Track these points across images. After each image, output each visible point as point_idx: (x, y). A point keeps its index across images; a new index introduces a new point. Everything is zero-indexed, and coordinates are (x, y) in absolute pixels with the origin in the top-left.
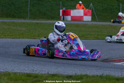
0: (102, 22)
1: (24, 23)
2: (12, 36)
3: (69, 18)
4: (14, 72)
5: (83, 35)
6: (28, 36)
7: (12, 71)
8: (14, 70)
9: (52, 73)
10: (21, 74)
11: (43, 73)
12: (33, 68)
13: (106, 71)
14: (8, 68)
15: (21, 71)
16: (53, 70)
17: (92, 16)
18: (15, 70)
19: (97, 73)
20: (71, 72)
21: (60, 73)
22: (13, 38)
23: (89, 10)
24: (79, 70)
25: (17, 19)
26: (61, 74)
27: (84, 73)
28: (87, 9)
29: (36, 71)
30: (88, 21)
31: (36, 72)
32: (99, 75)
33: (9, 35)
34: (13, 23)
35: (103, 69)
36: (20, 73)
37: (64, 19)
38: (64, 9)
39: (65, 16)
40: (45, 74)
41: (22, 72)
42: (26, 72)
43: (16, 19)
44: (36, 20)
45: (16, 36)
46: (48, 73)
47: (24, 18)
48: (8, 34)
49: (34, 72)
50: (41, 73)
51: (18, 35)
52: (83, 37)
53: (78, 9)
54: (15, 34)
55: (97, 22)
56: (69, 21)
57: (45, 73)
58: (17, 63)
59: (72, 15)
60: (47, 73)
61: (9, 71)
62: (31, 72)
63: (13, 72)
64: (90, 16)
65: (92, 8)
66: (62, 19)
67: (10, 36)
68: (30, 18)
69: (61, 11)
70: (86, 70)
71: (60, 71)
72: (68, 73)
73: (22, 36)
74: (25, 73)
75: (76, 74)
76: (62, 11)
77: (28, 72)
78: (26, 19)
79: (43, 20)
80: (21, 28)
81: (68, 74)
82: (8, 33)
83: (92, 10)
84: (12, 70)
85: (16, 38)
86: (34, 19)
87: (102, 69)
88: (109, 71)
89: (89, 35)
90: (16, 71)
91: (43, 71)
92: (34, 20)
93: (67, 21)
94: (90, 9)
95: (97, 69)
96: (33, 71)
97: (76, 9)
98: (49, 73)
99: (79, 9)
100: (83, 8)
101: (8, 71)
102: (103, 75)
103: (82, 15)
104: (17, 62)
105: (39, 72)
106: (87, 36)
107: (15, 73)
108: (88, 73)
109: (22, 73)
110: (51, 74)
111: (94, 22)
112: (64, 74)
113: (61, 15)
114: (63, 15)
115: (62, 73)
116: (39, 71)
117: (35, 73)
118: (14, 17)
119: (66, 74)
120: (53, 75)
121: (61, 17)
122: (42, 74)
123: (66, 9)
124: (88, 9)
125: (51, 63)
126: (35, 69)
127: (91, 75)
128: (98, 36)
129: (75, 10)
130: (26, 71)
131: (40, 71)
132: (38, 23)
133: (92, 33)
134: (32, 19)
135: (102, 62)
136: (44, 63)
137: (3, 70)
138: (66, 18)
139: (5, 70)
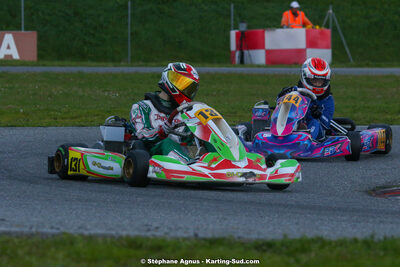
0: (368, 65)
1: (115, 76)
2: (76, 118)
3: (259, 57)
4: (86, 233)
7: (80, 231)
8: (86, 229)
9: (209, 235)
10: (109, 239)
11: (180, 234)
12: (146, 221)
13: (382, 226)
15: (111, 229)
16: (211, 226)
17: (334, 49)
18: (89, 227)
19: (355, 231)
20: (271, 228)
21: (236, 236)
22: (82, 123)
23: (323, 28)
24: (297, 224)
25: (95, 64)
26: (239, 238)
27: (310, 234)
28: (317, 27)
29: (157, 228)
31: (159, 234)
32: (359, 236)
33: (67, 116)
34: (81, 75)
35: (373, 217)
36: (104, 236)
37: (242, 61)
38: (243, 27)
39: (246, 52)
40: (185, 239)
41: (113, 233)
42: (124, 233)
43: (89, 63)
44: (154, 64)
45: (90, 119)
46: (196, 235)
47: (114, 59)
48: (65, 113)
49: (149, 234)
50: (172, 234)
51: (98, 115)
53: (288, 27)
54: (85, 111)
55: (352, 66)
56: (259, 66)
57: (185, 235)
58: (95, 204)
59: (269, 45)
60: (192, 234)
61: (72, 231)
62: (143, 234)
63: (82, 235)
64: (327, 48)
65: (333, 22)
66: (237, 59)
67: (72, 118)
68: (135, 59)
69: (233, 34)
70: (317, 223)
71: (235, 226)
72: (259, 233)
74: (121, 237)
75: (285, 236)
76: (237, 34)
77: (133, 233)
78: (122, 63)
80: (104, 91)
81: (261, 237)
82: (65, 110)
83: (334, 30)
84: (80, 228)
85: (91, 126)
86: (147, 61)
87: (371, 220)
88: (394, 225)
90: (92, 232)
91: (180, 228)
92: (146, 66)
93: (252, 65)
94: (327, 26)
95: (355, 218)
96: (149, 230)
97: (282, 27)
98: (201, 235)
99: (292, 27)
100: (304, 25)
101: (67, 231)
102: (372, 237)
103: (302, 44)
105: (166, 233)
107: (91, 238)
108: (326, 233)
109: (112, 237)
110: (205, 239)
111: (341, 67)
112: (246, 236)
113: (233, 47)
114: (240, 47)
115: (241, 234)
116: (166, 230)
117: (153, 235)
118: (81, 56)
119: (254, 236)
120: (213, 242)
121: (234, 52)
122: (178, 239)
123: (248, 27)
124: (320, 26)
125: (205, 203)
126: (155, 225)
127: (334, 237)
128: (354, 112)
129: (279, 31)
130: (124, 229)
131: (170, 229)
134: (141, 63)
135: (370, 194)
136: (182, 202)
137: (52, 228)
138: (250, 56)
139: (58, 229)
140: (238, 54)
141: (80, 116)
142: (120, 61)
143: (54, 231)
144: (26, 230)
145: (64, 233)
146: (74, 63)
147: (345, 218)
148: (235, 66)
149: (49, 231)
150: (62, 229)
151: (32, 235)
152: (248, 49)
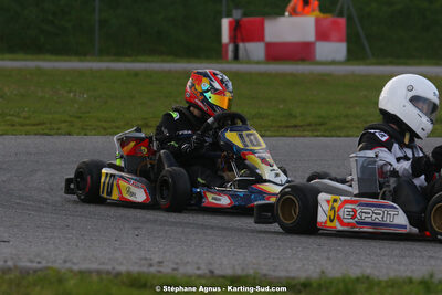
0: (390, 63)
1: (81, 73)
2: (38, 124)
3: (256, 50)
4: (76, 268)
5: (320, 117)
6: (105, 125)
7: (68, 265)
8: (74, 263)
10: (104, 277)
14: (46, 253)
15: (103, 263)
17: (348, 42)
18: (75, 261)
19: (402, 268)
20: (299, 265)
24: (328, 259)
25: (54, 58)
26: (265, 275)
29: (160, 262)
30: (333, 63)
33: (27, 122)
34: (41, 72)
37: (236, 57)
39: (241, 45)
41: (109, 268)
42: (122, 269)
43: (48, 57)
44: (127, 59)
46: (212, 272)
48: (26, 118)
51: (65, 121)
52: (321, 124)
54: (50, 116)
55: (371, 64)
56: (258, 63)
57: (198, 272)
58: (74, 232)
61: (56, 266)
64: (340, 40)
65: (348, 9)
66: (230, 54)
67: (34, 125)
68: (103, 53)
69: (226, 22)
70: (352, 258)
71: (254, 261)
73: (78, 124)
76: (230, 22)
78: (88, 58)
79: (157, 62)
80: (69, 92)
82: (24, 114)
84: (65, 262)
86: (119, 53)
89: (347, 116)
90: (84, 266)
91: (188, 262)
92: (119, 61)
93: (249, 61)
95: (397, 252)
96: (151, 265)
101: (50, 265)
103: (311, 37)
104: (72, 229)
105: (174, 270)
106: (337, 123)
109: (108, 273)
111: (359, 65)
112: (273, 274)
113: (225, 37)
114: (234, 39)
116: (175, 266)
121: (227, 45)
123: (244, 15)
126: (155, 258)
129: (283, 19)
130: (121, 264)
131: (177, 264)
132: (136, 74)
133: (358, 109)
137: (31, 261)
138: (246, 49)
139: (39, 263)
140: (231, 47)
141: (43, 123)
142: (85, 55)
143: (35, 265)
145: (47, 268)
146: (29, 57)
148: (228, 62)
149: (29, 264)
150: (44, 264)
152: (244, 41)
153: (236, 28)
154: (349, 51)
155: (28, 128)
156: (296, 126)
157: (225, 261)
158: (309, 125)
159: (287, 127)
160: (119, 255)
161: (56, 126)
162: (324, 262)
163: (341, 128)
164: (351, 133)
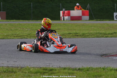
0: (99, 21)
5: (83, 33)
9: (64, 67)
13: (106, 64)
15: (37, 66)
20: (78, 65)
26: (71, 67)
27: (89, 67)
29: (49, 65)
30: (86, 20)
33: (18, 36)
37: (64, 20)
39: (65, 17)
40: (58, 68)
41: (39, 66)
42: (42, 66)
43: (21, 20)
44: (39, 21)
46: (60, 67)
50: (54, 67)
51: (26, 36)
52: (83, 35)
63: (31, 67)
64: (88, 16)
65: (89, 8)
72: (75, 66)
74: (41, 68)
76: (62, 12)
80: (26, 29)
82: (17, 34)
83: (90, 11)
84: (29, 65)
88: (109, 64)
89: (89, 33)
91: (55, 65)
92: (37, 21)
96: (47, 66)
102: (105, 67)
105: (52, 67)
106: (87, 35)
110: (62, 68)
120: (65, 69)
133: (91, 31)
140: (63, 17)
141: (21, 36)
142: (29, 20)
143: (24, 66)
144: (17, 66)
147: (96, 62)
148: (62, 21)
149: (22, 66)
151: (18, 67)
152: (65, 16)
153: (64, 13)
154: (90, 18)
155: (18, 37)
156: (77, 36)
157: (62, 65)
158: (81, 35)
159: (76, 36)
160: (40, 64)
161: (24, 37)
162: (83, 65)
163: (88, 36)
164: (90, 37)
